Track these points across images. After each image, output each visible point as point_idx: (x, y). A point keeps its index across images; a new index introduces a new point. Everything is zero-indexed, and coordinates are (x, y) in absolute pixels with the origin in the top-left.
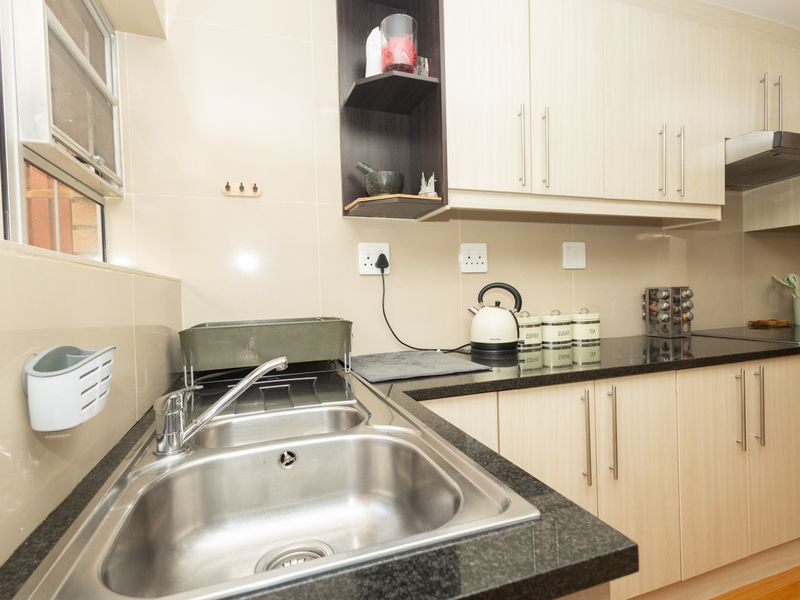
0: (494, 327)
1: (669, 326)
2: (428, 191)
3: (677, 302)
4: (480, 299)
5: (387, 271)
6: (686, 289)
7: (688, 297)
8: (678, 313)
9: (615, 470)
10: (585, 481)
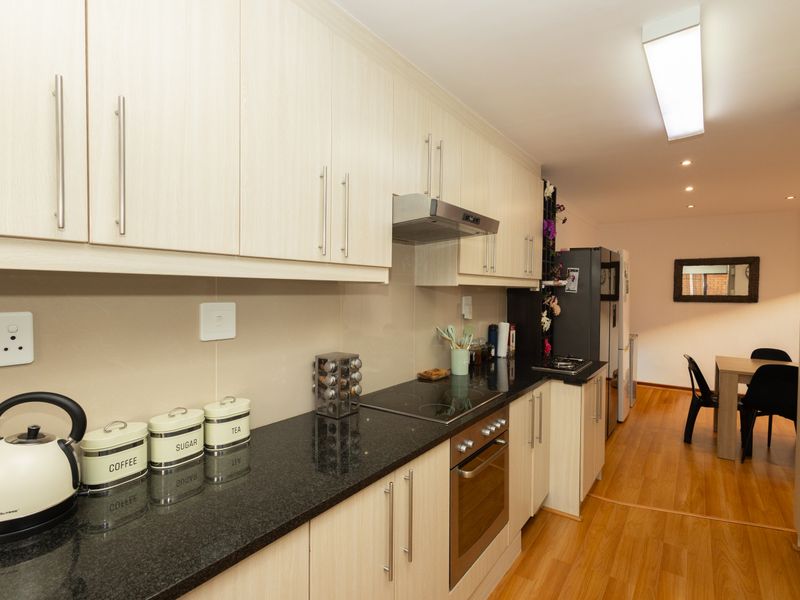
3: (345, 373)
6: (356, 357)
7: (358, 367)
8: (345, 387)
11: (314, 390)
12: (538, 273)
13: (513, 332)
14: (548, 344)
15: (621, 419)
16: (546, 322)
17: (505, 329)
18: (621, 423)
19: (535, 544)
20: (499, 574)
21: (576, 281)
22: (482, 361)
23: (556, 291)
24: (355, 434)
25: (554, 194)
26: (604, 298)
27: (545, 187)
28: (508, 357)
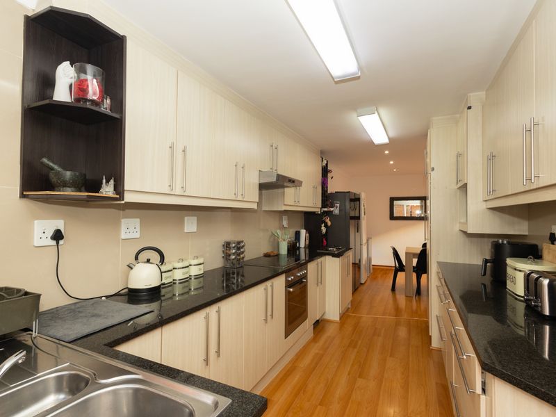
0: (145, 276)
1: (235, 262)
2: (108, 190)
3: (239, 249)
4: (136, 258)
5: (61, 242)
6: (242, 242)
7: (243, 246)
8: (239, 255)
9: (218, 352)
10: (204, 363)
11: (223, 257)
12: (319, 204)
13: (308, 235)
14: (325, 241)
15: (363, 282)
16: (324, 229)
17: (303, 233)
18: (361, 284)
19: (319, 332)
20: (303, 342)
21: (338, 208)
22: (293, 249)
23: (328, 213)
24: (243, 276)
25: (327, 164)
26: (352, 218)
27: (322, 161)
28: (305, 247)
